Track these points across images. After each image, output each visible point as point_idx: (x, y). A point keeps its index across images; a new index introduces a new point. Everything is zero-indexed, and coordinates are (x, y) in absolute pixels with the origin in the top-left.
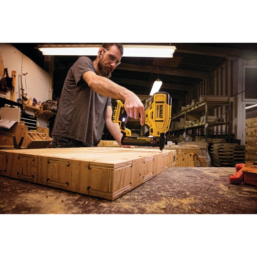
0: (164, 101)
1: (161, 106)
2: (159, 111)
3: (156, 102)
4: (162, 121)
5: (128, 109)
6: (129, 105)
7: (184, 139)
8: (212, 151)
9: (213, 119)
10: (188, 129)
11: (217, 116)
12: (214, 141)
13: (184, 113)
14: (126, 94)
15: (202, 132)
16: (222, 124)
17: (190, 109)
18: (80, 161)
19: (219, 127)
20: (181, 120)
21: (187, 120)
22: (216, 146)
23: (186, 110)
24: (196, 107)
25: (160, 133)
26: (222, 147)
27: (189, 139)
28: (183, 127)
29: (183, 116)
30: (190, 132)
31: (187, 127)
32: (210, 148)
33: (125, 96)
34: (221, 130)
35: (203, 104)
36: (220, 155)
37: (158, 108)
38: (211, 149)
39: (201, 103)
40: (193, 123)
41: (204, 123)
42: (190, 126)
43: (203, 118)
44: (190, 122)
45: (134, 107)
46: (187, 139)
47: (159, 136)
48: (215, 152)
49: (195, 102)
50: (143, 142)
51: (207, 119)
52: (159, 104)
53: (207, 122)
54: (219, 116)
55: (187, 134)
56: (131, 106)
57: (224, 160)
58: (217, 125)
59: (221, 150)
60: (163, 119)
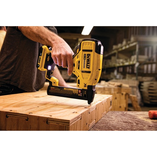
0: (93, 49)
1: (89, 55)
2: (86, 60)
3: (84, 51)
4: (89, 72)
5: (55, 56)
6: (56, 52)
7: (115, 77)
8: (142, 89)
9: (143, 58)
10: (119, 67)
11: (148, 55)
12: (144, 79)
13: (115, 51)
14: (54, 40)
15: (133, 70)
16: (152, 64)
17: (122, 48)
18: (39, 117)
19: (150, 66)
20: (113, 58)
21: (118, 58)
22: (146, 84)
23: (117, 49)
24: (127, 47)
25: (87, 85)
26: (152, 85)
27: (120, 77)
28: (114, 65)
29: (114, 55)
30: (121, 70)
31: (118, 65)
32: (140, 86)
33: (53, 42)
34: (152, 69)
35: (134, 44)
36: (150, 93)
37: (85, 57)
38: (142, 87)
39: (132, 43)
40: (124, 61)
41: (135, 62)
42: (121, 64)
43: (134, 57)
44: (121, 60)
45: (60, 55)
46: (118, 76)
47: (86, 88)
48: (145, 90)
49: (127, 42)
50: (70, 93)
51: (138, 58)
52: (87, 53)
53: (138, 61)
54: (150, 56)
55: (118, 72)
56: (58, 53)
57: (154, 98)
58: (147, 64)
59: (151, 88)
60: (91, 70)
